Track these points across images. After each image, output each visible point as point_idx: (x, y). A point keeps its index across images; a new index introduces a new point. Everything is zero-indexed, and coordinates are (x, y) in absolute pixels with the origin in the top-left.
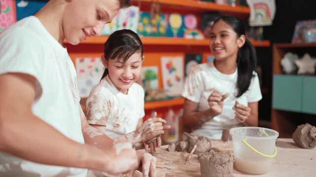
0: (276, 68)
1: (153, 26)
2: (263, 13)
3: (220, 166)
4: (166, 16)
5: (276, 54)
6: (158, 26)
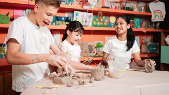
0: (162, 42)
1: (101, 22)
2: (159, 15)
3: (97, 72)
4: (108, 17)
5: (163, 35)
6: (104, 22)
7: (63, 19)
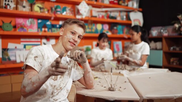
2: (138, 23)
4: (95, 25)
6: (92, 29)
7: (58, 26)
